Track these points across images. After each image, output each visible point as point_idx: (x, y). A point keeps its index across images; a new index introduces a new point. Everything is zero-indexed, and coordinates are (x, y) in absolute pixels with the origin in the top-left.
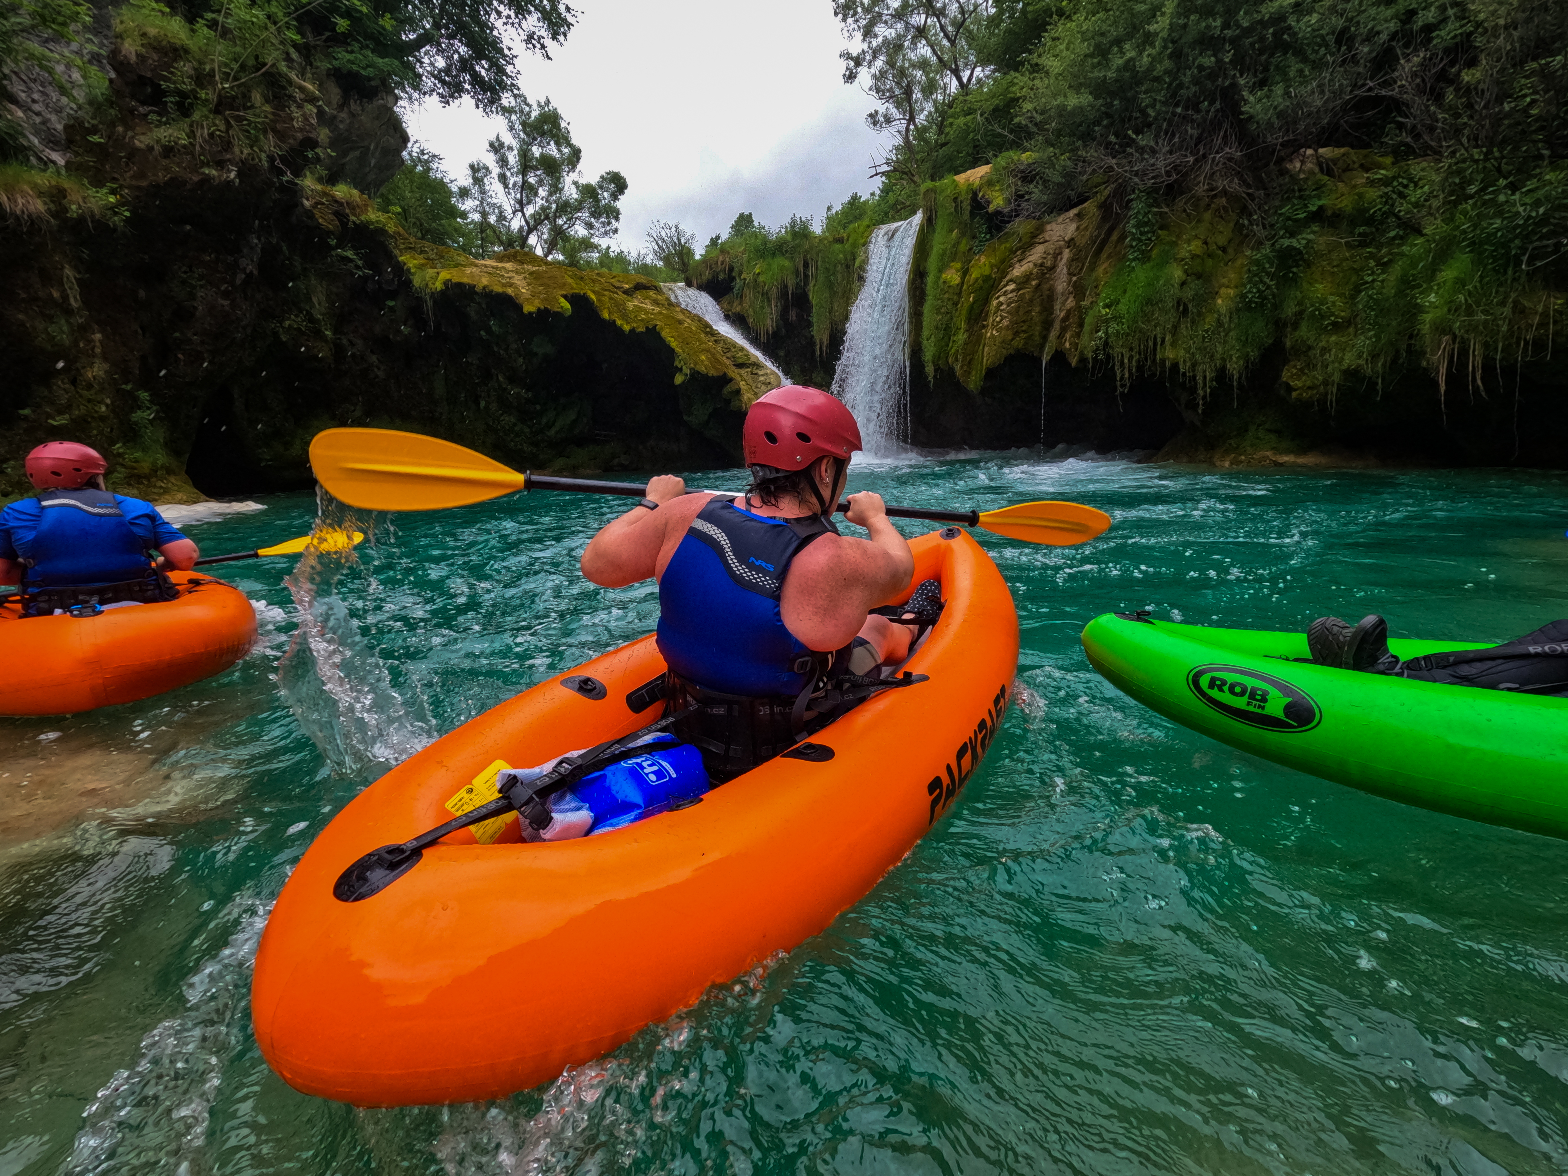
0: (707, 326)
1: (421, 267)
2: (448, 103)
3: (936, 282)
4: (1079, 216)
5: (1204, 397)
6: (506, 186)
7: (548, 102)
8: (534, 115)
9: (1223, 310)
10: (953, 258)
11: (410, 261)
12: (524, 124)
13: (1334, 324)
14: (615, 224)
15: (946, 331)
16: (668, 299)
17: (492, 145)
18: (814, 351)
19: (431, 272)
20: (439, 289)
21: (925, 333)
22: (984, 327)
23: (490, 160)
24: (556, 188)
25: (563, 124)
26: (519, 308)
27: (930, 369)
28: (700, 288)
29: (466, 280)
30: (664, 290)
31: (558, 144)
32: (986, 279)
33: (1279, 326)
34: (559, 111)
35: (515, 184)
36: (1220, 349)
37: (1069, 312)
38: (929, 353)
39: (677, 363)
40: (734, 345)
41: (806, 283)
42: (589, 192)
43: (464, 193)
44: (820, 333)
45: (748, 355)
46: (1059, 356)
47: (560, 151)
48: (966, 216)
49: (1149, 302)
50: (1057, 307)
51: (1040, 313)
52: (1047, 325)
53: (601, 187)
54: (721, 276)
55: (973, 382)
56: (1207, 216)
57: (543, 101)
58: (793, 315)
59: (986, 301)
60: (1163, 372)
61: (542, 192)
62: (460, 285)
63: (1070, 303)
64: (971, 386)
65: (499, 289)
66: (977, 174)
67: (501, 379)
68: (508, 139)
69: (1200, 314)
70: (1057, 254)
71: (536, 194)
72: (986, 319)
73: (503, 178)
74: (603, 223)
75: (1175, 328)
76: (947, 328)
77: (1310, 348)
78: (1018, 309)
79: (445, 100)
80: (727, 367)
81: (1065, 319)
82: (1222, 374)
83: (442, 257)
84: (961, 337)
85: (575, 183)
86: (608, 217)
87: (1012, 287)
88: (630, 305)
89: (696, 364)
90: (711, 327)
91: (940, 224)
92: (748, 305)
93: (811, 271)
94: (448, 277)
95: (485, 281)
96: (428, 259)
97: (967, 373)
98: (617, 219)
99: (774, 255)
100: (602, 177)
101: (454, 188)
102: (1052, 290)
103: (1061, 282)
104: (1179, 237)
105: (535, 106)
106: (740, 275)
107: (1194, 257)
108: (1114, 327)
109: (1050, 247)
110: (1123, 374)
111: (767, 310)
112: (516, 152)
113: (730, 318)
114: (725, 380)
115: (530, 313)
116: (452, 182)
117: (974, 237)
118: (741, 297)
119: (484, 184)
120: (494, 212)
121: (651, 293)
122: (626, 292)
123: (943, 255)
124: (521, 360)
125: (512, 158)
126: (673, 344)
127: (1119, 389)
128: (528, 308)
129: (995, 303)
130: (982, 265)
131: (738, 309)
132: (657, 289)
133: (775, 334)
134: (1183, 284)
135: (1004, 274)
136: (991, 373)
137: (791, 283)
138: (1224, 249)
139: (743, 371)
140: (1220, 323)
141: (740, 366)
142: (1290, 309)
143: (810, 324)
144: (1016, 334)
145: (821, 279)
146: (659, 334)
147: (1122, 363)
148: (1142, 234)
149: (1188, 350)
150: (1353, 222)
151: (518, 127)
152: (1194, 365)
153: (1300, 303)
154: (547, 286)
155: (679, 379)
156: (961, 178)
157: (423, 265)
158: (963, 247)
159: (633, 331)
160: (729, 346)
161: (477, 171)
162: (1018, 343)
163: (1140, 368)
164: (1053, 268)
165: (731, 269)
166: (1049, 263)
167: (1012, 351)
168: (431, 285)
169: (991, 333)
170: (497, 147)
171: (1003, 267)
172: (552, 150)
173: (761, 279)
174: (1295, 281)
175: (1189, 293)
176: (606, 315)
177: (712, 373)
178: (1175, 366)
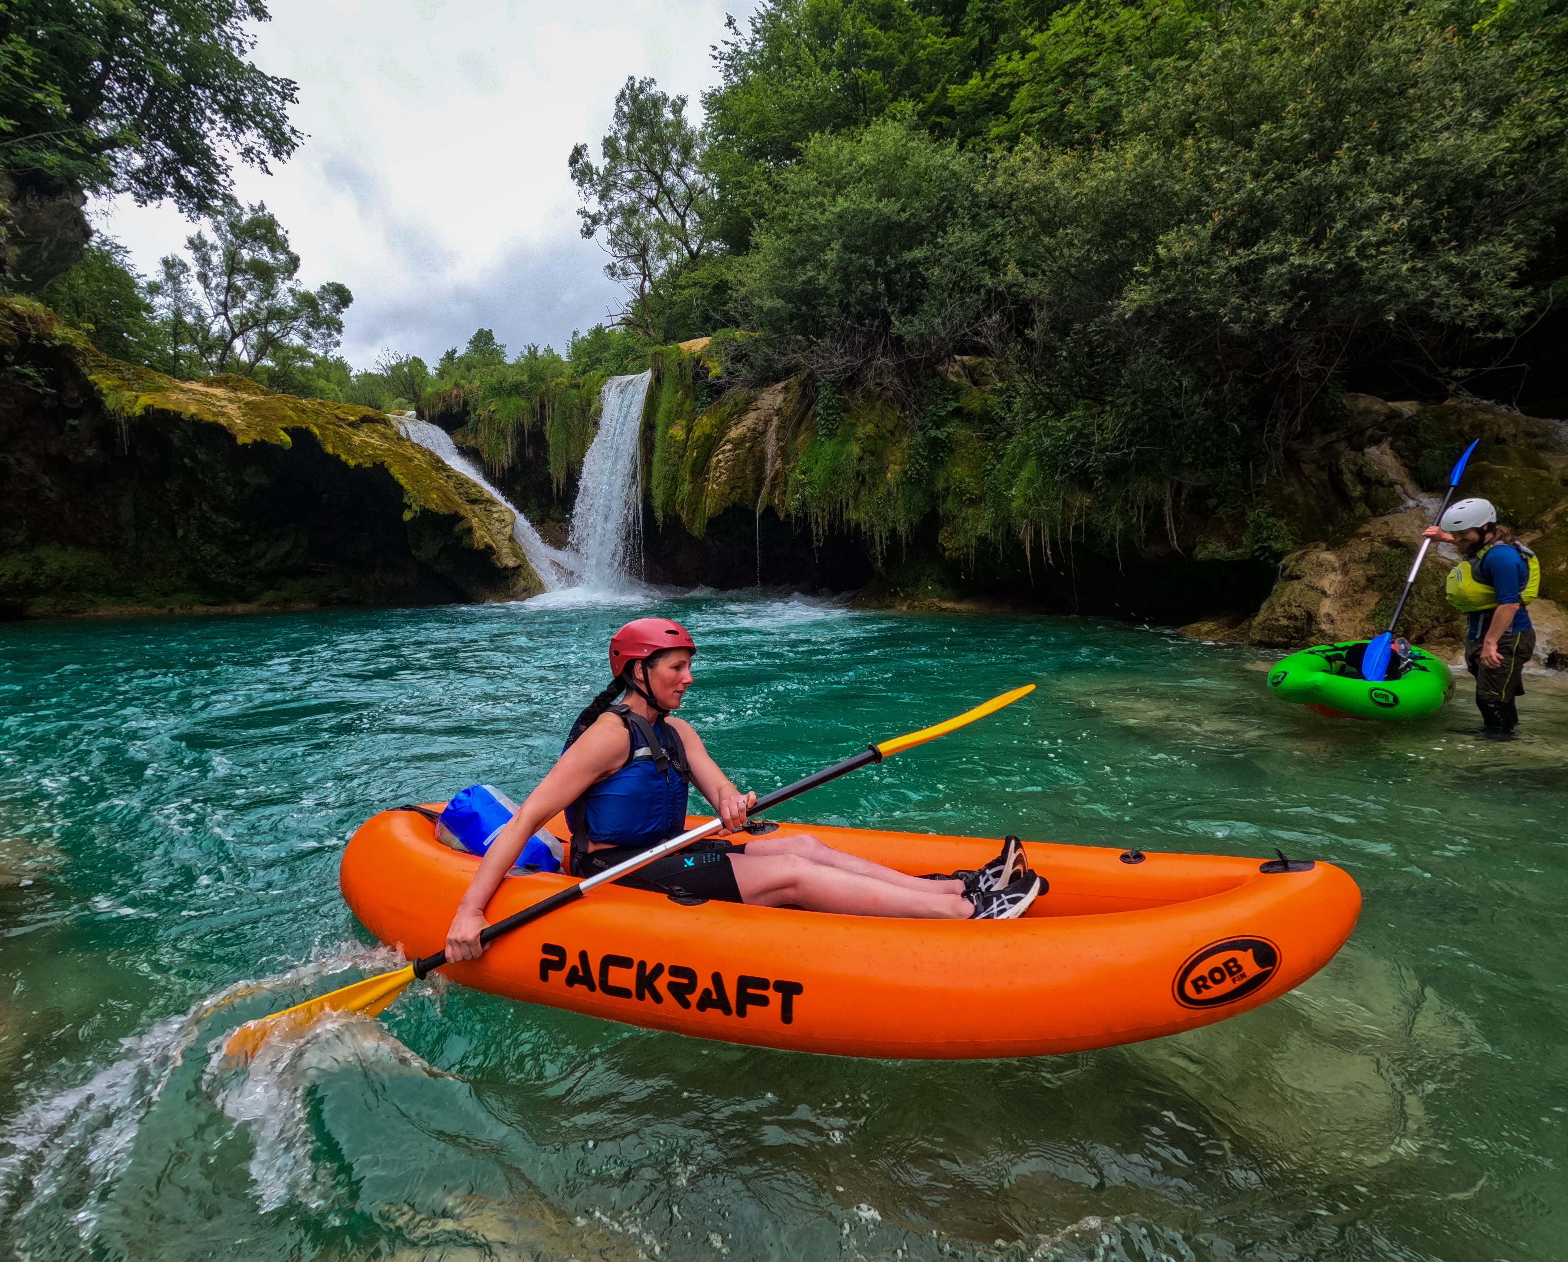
0: (439, 461)
1: (115, 389)
2: (145, 202)
3: (664, 437)
4: (786, 389)
5: (882, 553)
6: (207, 286)
7: (262, 207)
8: (245, 218)
9: (892, 482)
10: (679, 415)
11: (102, 381)
12: (232, 226)
13: (970, 499)
14: (337, 337)
15: (674, 481)
16: (397, 433)
17: (191, 241)
18: (551, 489)
19: (128, 395)
20: (138, 413)
21: (654, 482)
22: (706, 480)
23: (189, 257)
24: (268, 293)
25: (280, 232)
26: (233, 438)
27: (659, 515)
28: (433, 420)
29: (170, 407)
30: (394, 423)
31: (272, 250)
32: (708, 437)
33: (933, 497)
34: (276, 218)
35: (218, 286)
36: (890, 513)
37: (777, 472)
38: (658, 501)
39: (406, 500)
40: (467, 481)
41: (543, 423)
42: (307, 301)
43: (154, 289)
44: (557, 471)
45: (481, 492)
46: (770, 510)
47: (275, 258)
48: (689, 381)
49: (835, 472)
50: (768, 466)
51: (753, 471)
52: (759, 482)
53: (322, 298)
54: (455, 410)
55: (698, 529)
56: (879, 404)
57: (256, 205)
58: (530, 452)
59: (708, 457)
60: (849, 531)
61: (250, 296)
62: (163, 412)
63: (779, 464)
64: (696, 533)
65: (210, 418)
66: (698, 344)
67: (205, 507)
68: (211, 237)
69: (874, 485)
70: (767, 422)
71: (244, 297)
72: (707, 473)
73: (203, 278)
74: (323, 334)
75: (857, 494)
76: (674, 479)
77: (954, 517)
78: (734, 466)
79: (142, 200)
80: (459, 506)
81: (774, 479)
82: (893, 534)
83: (141, 378)
84: (686, 488)
85: (291, 290)
86: (328, 328)
87: (728, 447)
88: (356, 440)
89: (426, 502)
90: (443, 463)
91: (667, 385)
92: (482, 440)
93: (548, 412)
94: (150, 402)
95: (193, 409)
96: (123, 379)
97: (692, 521)
98: (339, 331)
99: (509, 395)
100: (323, 287)
101: (142, 283)
102: (763, 452)
103: (771, 447)
104: (858, 419)
105: (247, 209)
106: (475, 410)
107: (869, 437)
108: (808, 491)
109: (762, 413)
110: (819, 530)
111: (502, 446)
112: (220, 252)
113: (465, 452)
114: (457, 518)
115: (245, 445)
116: (139, 276)
117: (697, 399)
118: (475, 431)
119: (180, 282)
120: (190, 313)
121: (379, 427)
122: (351, 424)
123: (670, 412)
124: (230, 489)
125: (216, 258)
126: (403, 481)
127: (815, 543)
128: (241, 440)
129: (715, 459)
130: (704, 424)
131: (473, 443)
132: (386, 422)
133: (511, 470)
134: (861, 459)
135: (723, 434)
136: (712, 523)
137: (527, 423)
138: (892, 433)
139: (476, 508)
140: (890, 493)
141: (474, 502)
142: (940, 485)
143: (547, 462)
144: (733, 489)
145: (557, 420)
146: (387, 470)
147: (817, 522)
148: (829, 415)
149: (867, 514)
150: (982, 421)
151: (225, 227)
152: (872, 526)
153: (947, 481)
154: (265, 417)
155: (407, 516)
156: (685, 346)
157: (118, 387)
158: (687, 407)
159: (358, 466)
160: (461, 483)
161: (171, 266)
162: (735, 496)
163: (831, 526)
164: (764, 432)
165: (466, 403)
166: (760, 429)
167: (729, 504)
168: (127, 409)
169: (712, 486)
170: (197, 245)
171: (723, 427)
172: (265, 255)
173: (498, 416)
174: (942, 463)
175: (865, 467)
176: (330, 450)
177: (443, 511)
178: (858, 525)
